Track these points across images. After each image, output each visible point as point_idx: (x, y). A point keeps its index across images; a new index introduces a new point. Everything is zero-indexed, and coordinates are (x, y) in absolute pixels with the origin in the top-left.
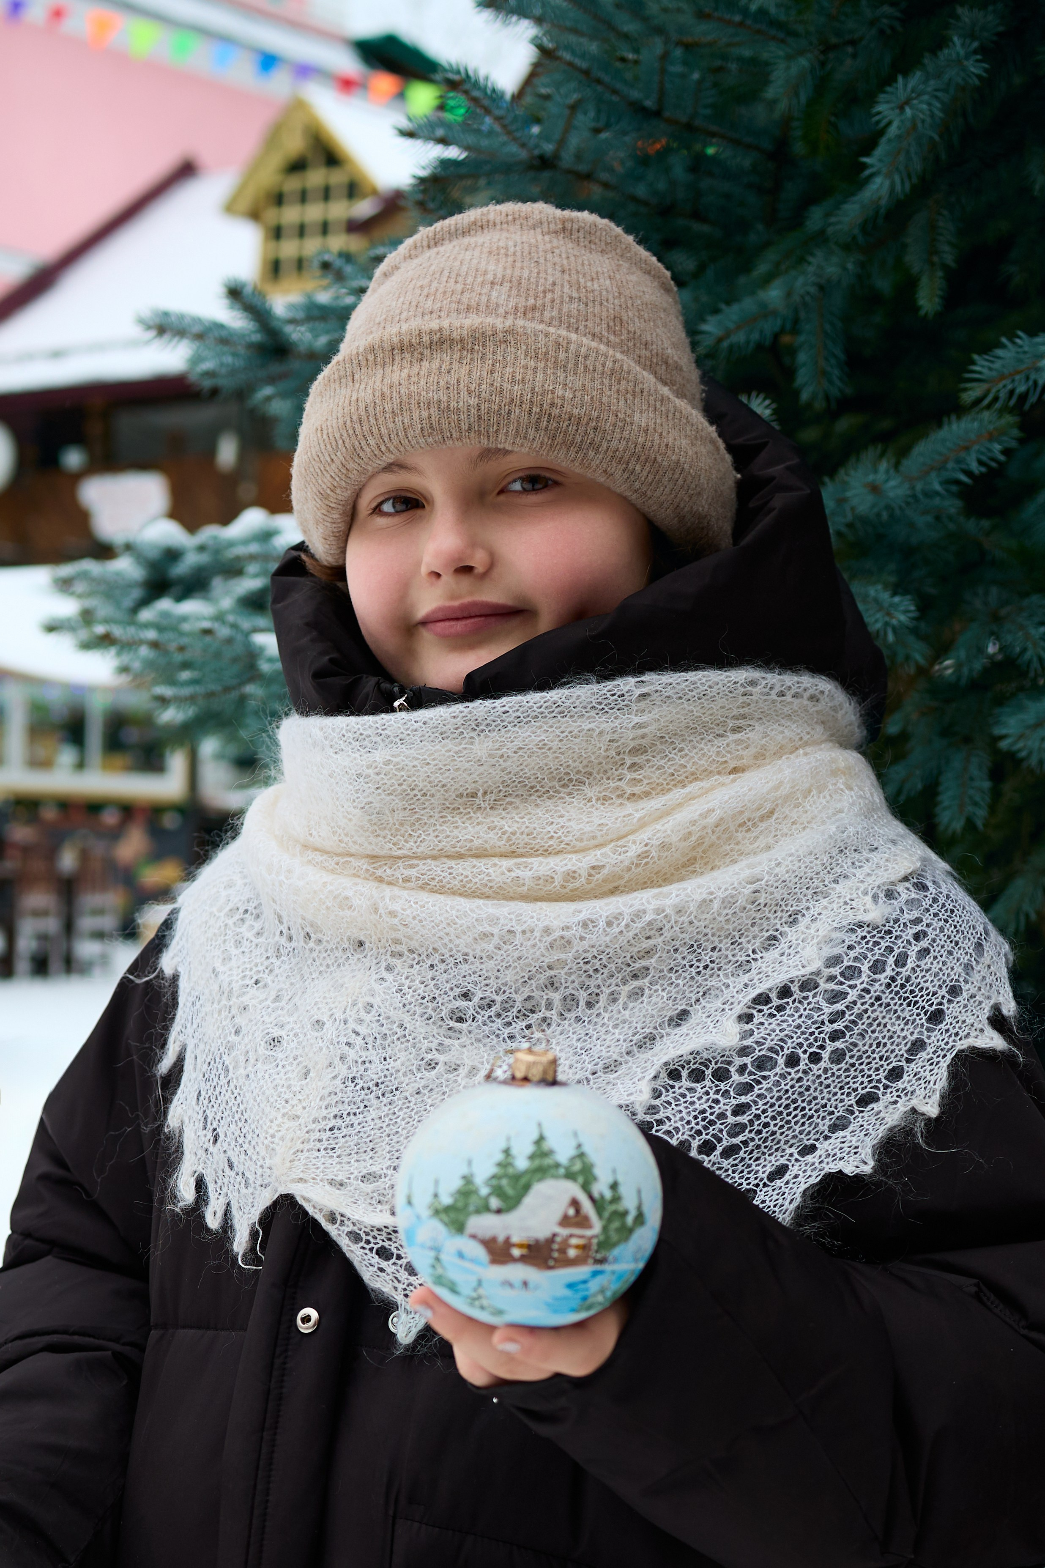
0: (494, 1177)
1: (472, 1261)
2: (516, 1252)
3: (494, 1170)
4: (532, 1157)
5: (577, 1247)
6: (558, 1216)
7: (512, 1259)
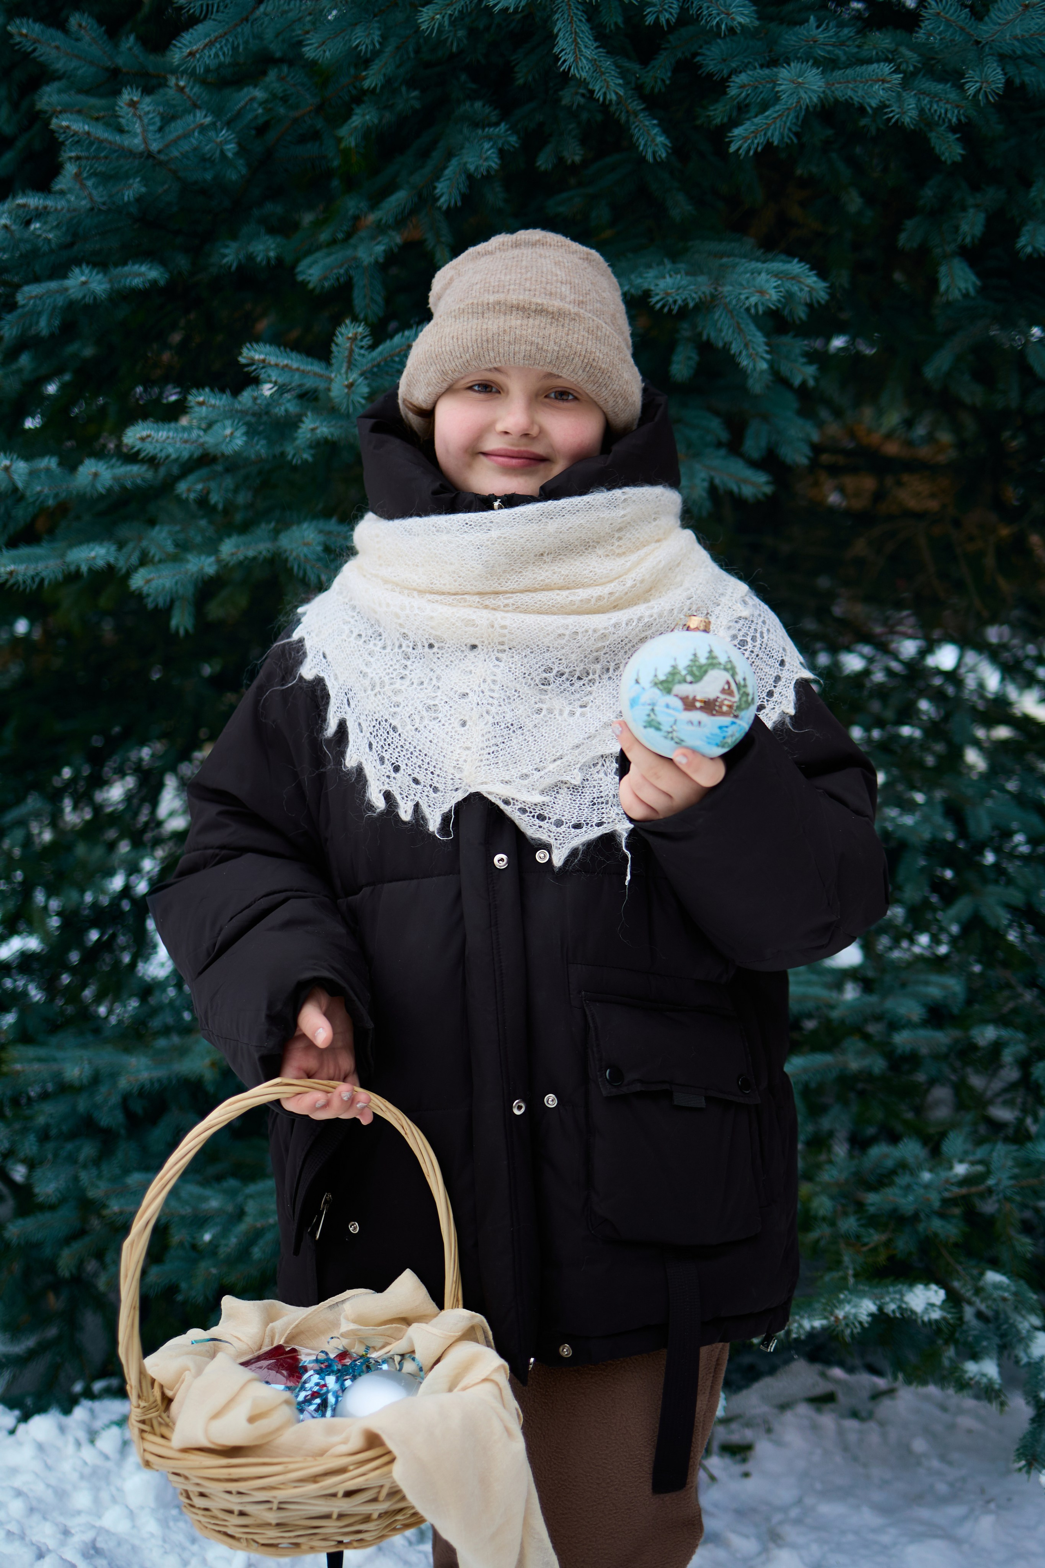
0: (689, 666)
1: (674, 709)
2: (698, 704)
3: (689, 663)
4: (708, 658)
5: (728, 706)
6: (720, 688)
7: (696, 708)
